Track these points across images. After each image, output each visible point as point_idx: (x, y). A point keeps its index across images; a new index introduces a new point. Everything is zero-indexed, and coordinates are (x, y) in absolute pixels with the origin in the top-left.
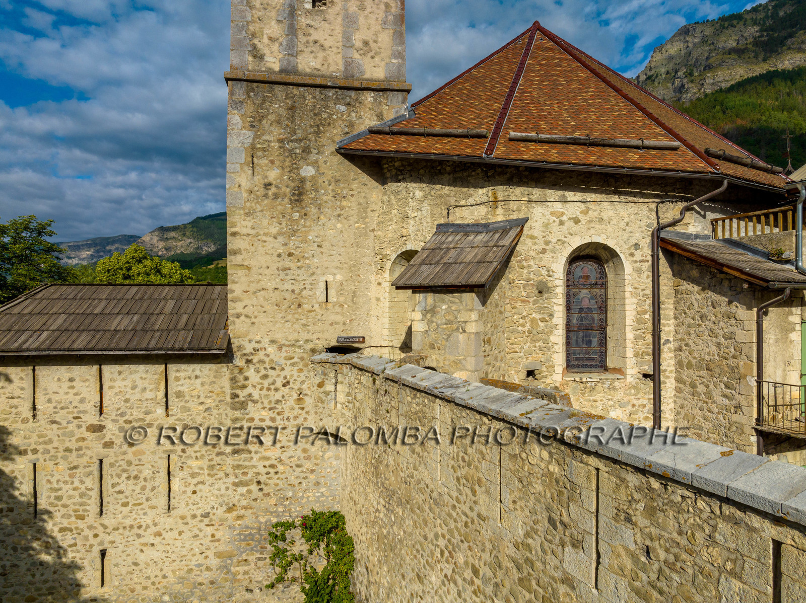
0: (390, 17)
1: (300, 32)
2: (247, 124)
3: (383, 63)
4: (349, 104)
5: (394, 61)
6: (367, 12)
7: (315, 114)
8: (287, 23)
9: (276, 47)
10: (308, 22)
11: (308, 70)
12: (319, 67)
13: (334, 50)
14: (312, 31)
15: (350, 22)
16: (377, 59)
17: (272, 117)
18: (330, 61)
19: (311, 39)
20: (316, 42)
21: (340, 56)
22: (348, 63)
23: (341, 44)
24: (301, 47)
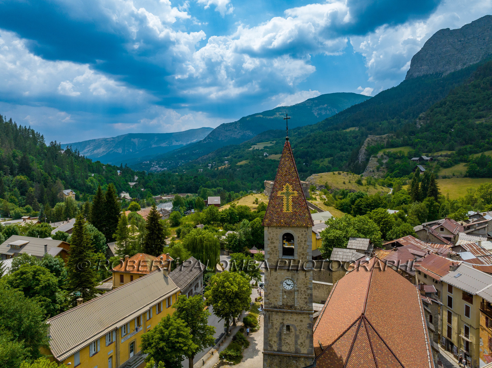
0: (309, 336)
1: (283, 340)
2: (268, 366)
3: (307, 349)
4: (296, 361)
5: (310, 348)
6: (302, 334)
7: (287, 363)
8: (278, 337)
9: (276, 344)
10: (285, 337)
11: (285, 351)
12: (288, 350)
13: (292, 345)
14: (286, 340)
15: (297, 337)
16: (305, 348)
17: (275, 364)
18: (291, 348)
19: (286, 342)
20: (287, 343)
21: (294, 347)
22: (296, 349)
23: (294, 343)
24: (283, 344)
